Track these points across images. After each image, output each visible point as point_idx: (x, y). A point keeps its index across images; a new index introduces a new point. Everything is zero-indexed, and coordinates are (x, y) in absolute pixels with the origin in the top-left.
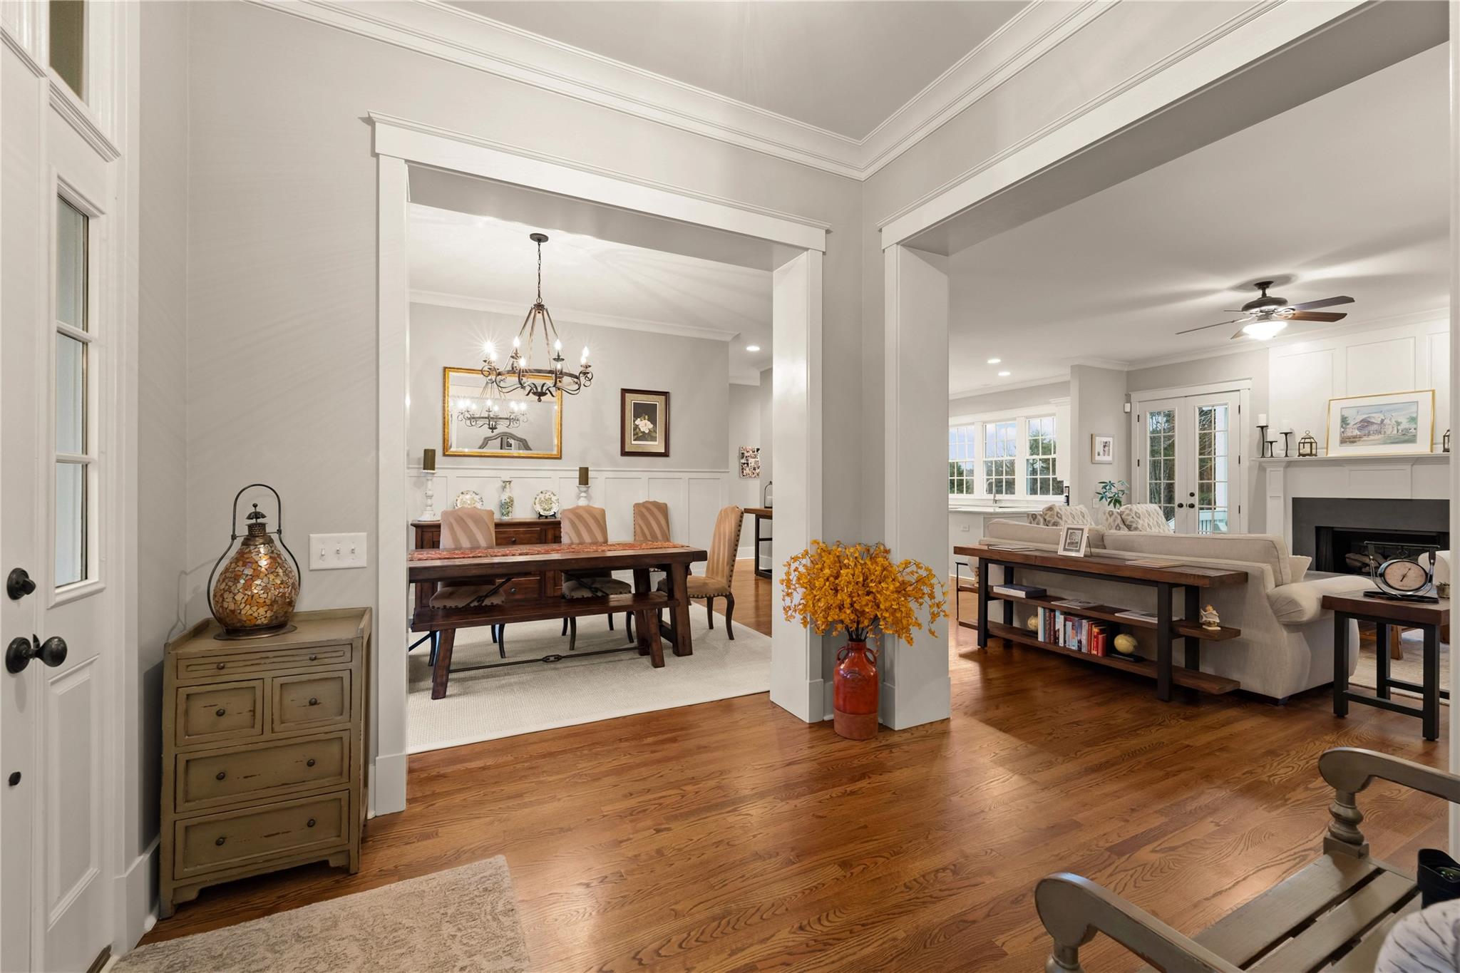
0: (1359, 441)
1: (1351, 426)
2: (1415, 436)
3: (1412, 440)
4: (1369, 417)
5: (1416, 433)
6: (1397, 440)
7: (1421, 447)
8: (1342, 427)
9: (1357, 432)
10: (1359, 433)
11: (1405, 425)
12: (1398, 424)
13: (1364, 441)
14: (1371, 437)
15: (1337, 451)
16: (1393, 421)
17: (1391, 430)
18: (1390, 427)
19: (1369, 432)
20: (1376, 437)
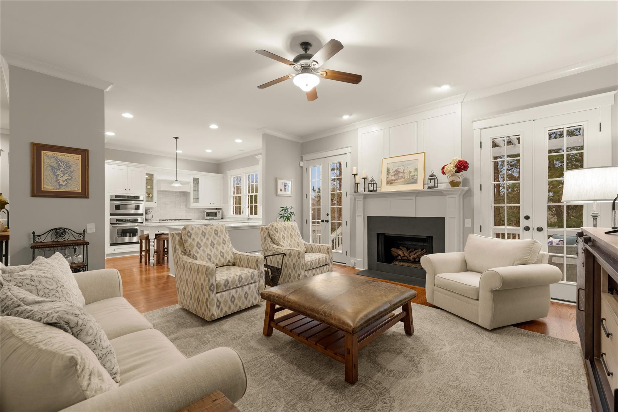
0: (394, 182)
1: (391, 173)
2: (417, 179)
3: (415, 182)
4: (398, 169)
5: (417, 177)
6: (409, 182)
7: (419, 186)
8: (387, 174)
9: (393, 178)
10: (394, 178)
11: (413, 173)
12: (410, 172)
13: (396, 182)
14: (399, 180)
15: (386, 189)
16: (408, 170)
17: (407, 177)
18: (407, 174)
19: (398, 178)
20: (401, 180)
